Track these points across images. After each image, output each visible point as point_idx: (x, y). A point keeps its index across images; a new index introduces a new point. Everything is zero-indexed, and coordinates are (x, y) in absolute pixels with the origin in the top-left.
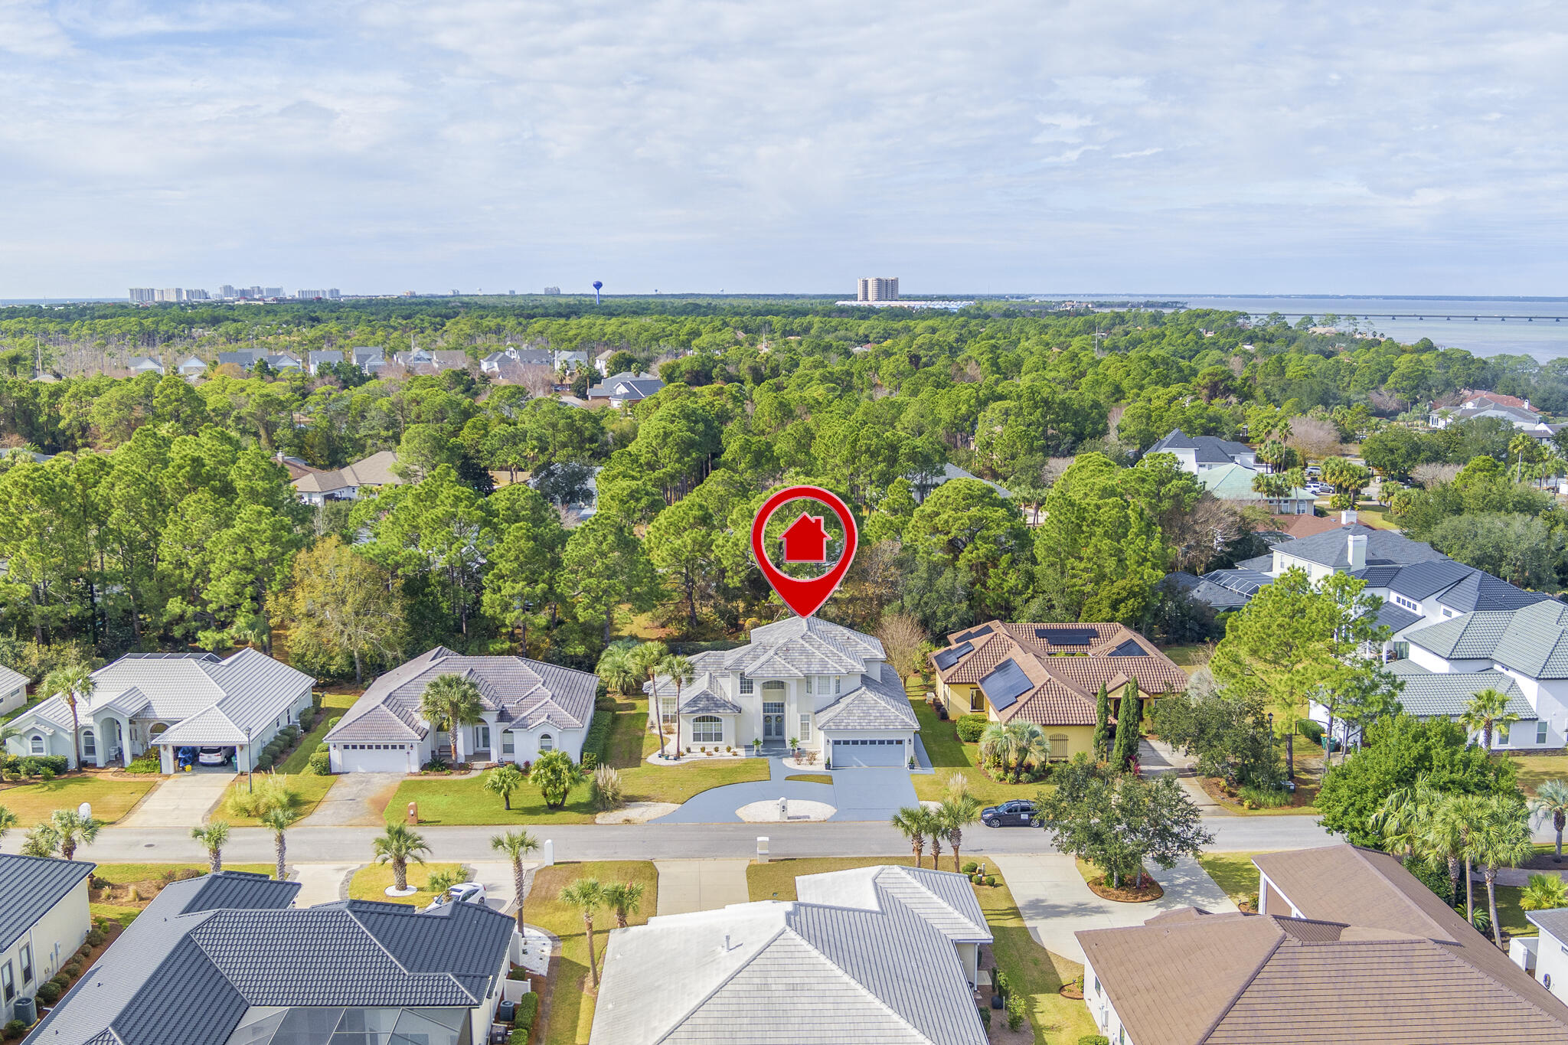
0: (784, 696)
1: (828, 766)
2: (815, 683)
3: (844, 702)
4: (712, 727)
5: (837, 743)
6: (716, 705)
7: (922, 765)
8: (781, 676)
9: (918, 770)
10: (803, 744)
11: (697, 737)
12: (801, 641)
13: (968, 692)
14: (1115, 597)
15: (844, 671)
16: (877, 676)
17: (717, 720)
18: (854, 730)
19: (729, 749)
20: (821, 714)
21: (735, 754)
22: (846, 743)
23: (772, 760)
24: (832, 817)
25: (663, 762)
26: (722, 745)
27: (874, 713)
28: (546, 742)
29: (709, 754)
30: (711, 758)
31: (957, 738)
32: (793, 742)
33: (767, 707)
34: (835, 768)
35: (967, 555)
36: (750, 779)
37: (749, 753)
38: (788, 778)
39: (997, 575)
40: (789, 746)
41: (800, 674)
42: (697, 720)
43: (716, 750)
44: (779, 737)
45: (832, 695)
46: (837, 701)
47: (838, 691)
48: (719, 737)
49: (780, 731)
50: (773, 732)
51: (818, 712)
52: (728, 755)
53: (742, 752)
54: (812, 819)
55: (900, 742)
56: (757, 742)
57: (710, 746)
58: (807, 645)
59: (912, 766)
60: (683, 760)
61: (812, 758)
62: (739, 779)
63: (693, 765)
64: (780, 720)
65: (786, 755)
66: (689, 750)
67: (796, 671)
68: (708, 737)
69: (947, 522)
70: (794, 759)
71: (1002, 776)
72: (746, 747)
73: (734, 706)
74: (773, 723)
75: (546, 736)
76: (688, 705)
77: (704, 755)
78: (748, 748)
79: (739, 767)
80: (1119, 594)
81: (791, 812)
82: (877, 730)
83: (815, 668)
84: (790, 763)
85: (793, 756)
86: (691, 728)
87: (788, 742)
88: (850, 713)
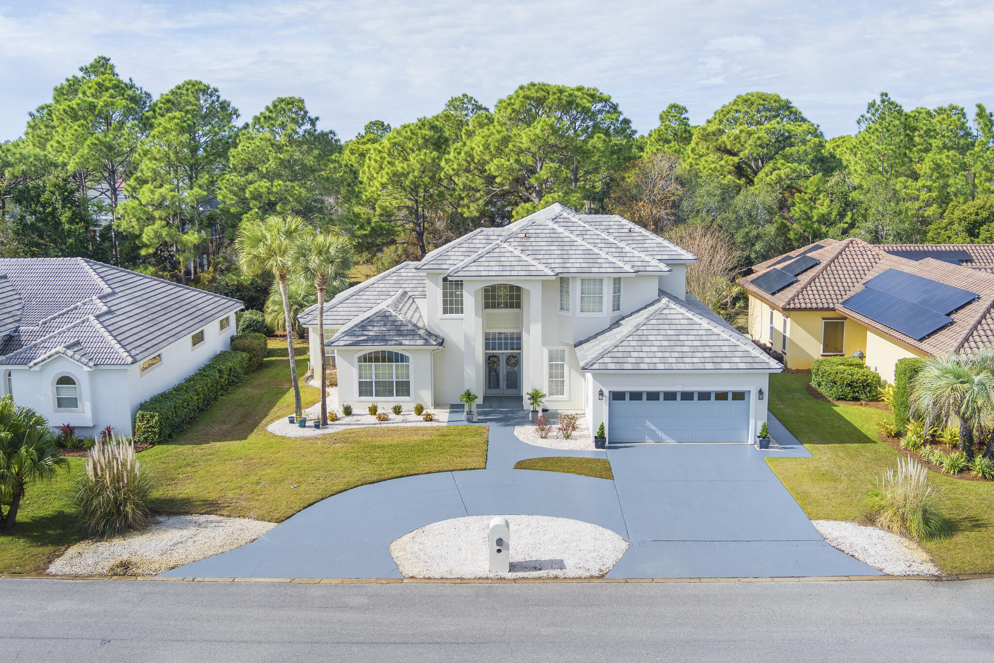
0: (519, 322)
1: (600, 441)
2: (575, 290)
3: (627, 326)
4: (391, 372)
5: (617, 396)
6: (400, 333)
7: (781, 441)
8: (512, 275)
9: (775, 450)
10: (550, 402)
11: (365, 389)
12: (551, 225)
13: (818, 323)
14: (973, 217)
15: (628, 268)
16: (680, 288)
17: (400, 358)
18: (653, 373)
19: (419, 410)
20: (585, 346)
21: (428, 418)
22: (636, 396)
23: (495, 430)
24: (618, 564)
25: (295, 431)
26: (407, 404)
27: (690, 341)
28: (67, 392)
29: (383, 418)
30: (384, 425)
31: (815, 395)
32: (535, 397)
33: (490, 341)
34: (614, 444)
35: (765, 177)
36: (443, 465)
37: (457, 416)
38: (521, 465)
39: (803, 200)
40: (527, 403)
41: (548, 272)
42: (366, 359)
43: (397, 410)
44: (511, 392)
45: (607, 312)
46: (616, 324)
47: (617, 307)
48: (404, 388)
49: (514, 381)
50: (503, 383)
51: (580, 343)
52: (416, 421)
53: (442, 416)
54: (571, 571)
55: (739, 396)
56: (469, 397)
57: (385, 404)
58: (561, 230)
59: (764, 442)
60: (332, 429)
61: (570, 426)
62: (422, 466)
63: (345, 438)
64: (515, 361)
65: (523, 421)
66: (348, 411)
67: (541, 267)
68: (385, 389)
69: (737, 138)
70: (536, 427)
71: (962, 462)
72: (453, 406)
73: (430, 334)
74: (503, 369)
75: (65, 380)
76: (350, 333)
77: (373, 419)
78: (455, 408)
79: (429, 443)
80: (977, 214)
81: (517, 552)
82: (697, 372)
83: (575, 264)
84: (526, 434)
85: (533, 422)
86: (355, 372)
87: (526, 397)
88: (643, 340)
